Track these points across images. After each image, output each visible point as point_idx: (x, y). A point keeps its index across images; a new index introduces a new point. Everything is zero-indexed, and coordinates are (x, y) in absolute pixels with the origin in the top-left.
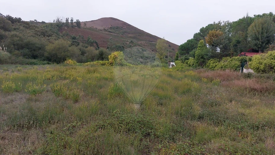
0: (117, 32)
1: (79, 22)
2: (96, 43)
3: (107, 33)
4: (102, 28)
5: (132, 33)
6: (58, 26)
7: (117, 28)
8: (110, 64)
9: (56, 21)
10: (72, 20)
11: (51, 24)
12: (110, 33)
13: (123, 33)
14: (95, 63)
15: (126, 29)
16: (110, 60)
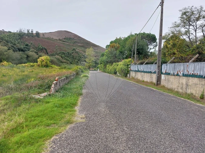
0: (70, 42)
1: (39, 33)
2: (45, 49)
3: (61, 42)
4: (58, 38)
5: (81, 43)
6: (19, 35)
7: (70, 39)
8: (38, 66)
9: (19, 31)
10: (32, 31)
11: (14, 34)
12: (63, 42)
13: (74, 43)
14: (26, 64)
15: (76, 40)
16: (38, 63)
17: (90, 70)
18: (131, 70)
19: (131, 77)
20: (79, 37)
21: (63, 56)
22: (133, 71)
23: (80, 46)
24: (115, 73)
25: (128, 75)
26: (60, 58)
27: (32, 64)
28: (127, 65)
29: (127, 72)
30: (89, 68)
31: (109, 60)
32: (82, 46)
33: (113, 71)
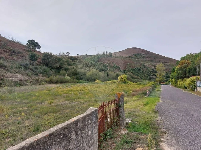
0: (138, 58)
3: (130, 59)
4: (127, 56)
5: (149, 57)
7: (138, 54)
8: (119, 82)
12: (132, 59)
13: (142, 58)
14: (110, 81)
15: (144, 55)
16: (119, 80)
17: (161, 85)
18: (197, 86)
19: (197, 91)
20: (148, 52)
21: (134, 72)
22: (198, 86)
23: (148, 60)
24: (186, 88)
25: (195, 89)
26: (131, 74)
27: (114, 81)
28: (194, 82)
29: (195, 87)
30: (160, 83)
31: (180, 76)
32: (151, 61)
33: (183, 86)
